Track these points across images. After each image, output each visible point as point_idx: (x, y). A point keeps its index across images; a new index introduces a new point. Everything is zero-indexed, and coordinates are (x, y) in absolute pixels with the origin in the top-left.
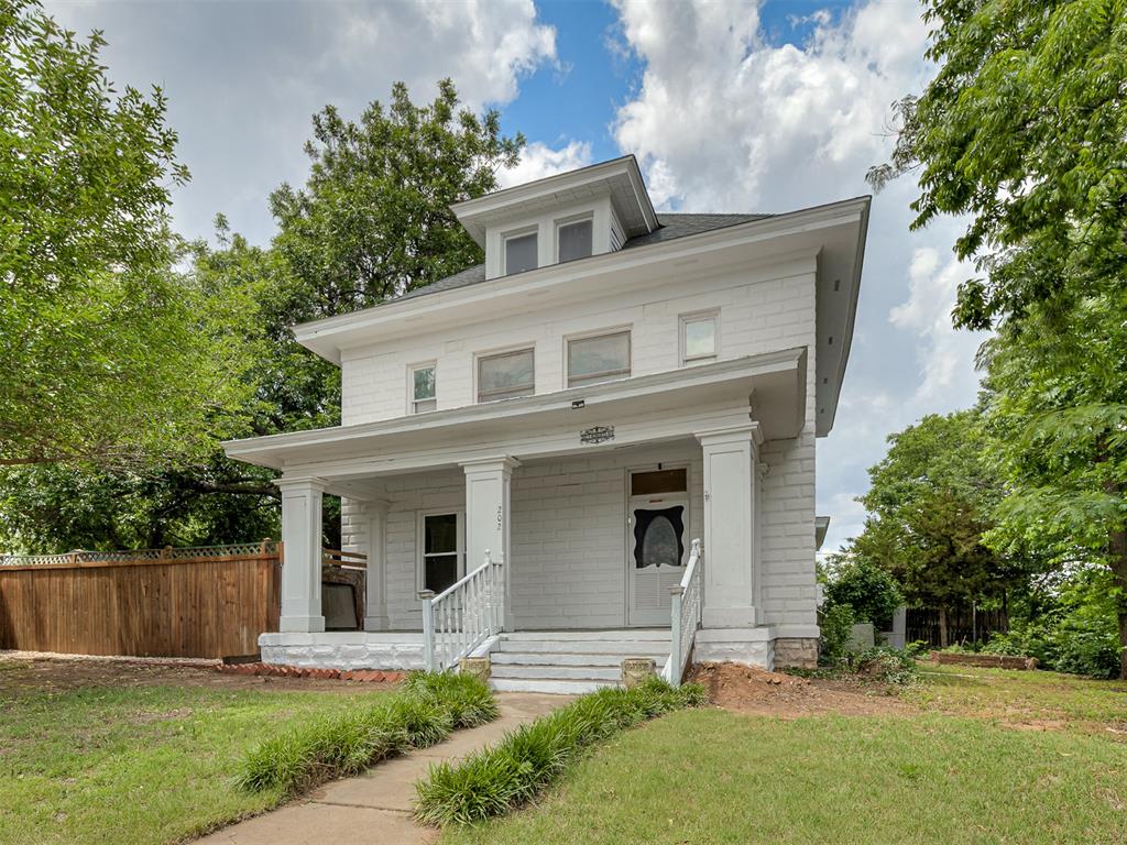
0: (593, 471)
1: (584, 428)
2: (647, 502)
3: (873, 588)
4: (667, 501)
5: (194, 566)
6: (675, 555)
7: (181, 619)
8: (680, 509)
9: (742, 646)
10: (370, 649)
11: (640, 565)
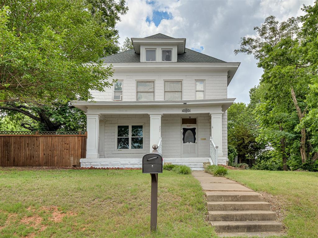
0: (172, 117)
1: (183, 109)
2: (186, 126)
3: (231, 151)
4: (192, 126)
5: (50, 138)
6: (193, 140)
7: (44, 154)
8: (195, 129)
9: (221, 161)
10: (121, 163)
11: (184, 142)
